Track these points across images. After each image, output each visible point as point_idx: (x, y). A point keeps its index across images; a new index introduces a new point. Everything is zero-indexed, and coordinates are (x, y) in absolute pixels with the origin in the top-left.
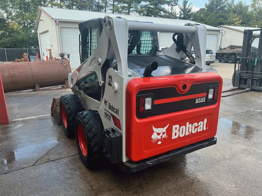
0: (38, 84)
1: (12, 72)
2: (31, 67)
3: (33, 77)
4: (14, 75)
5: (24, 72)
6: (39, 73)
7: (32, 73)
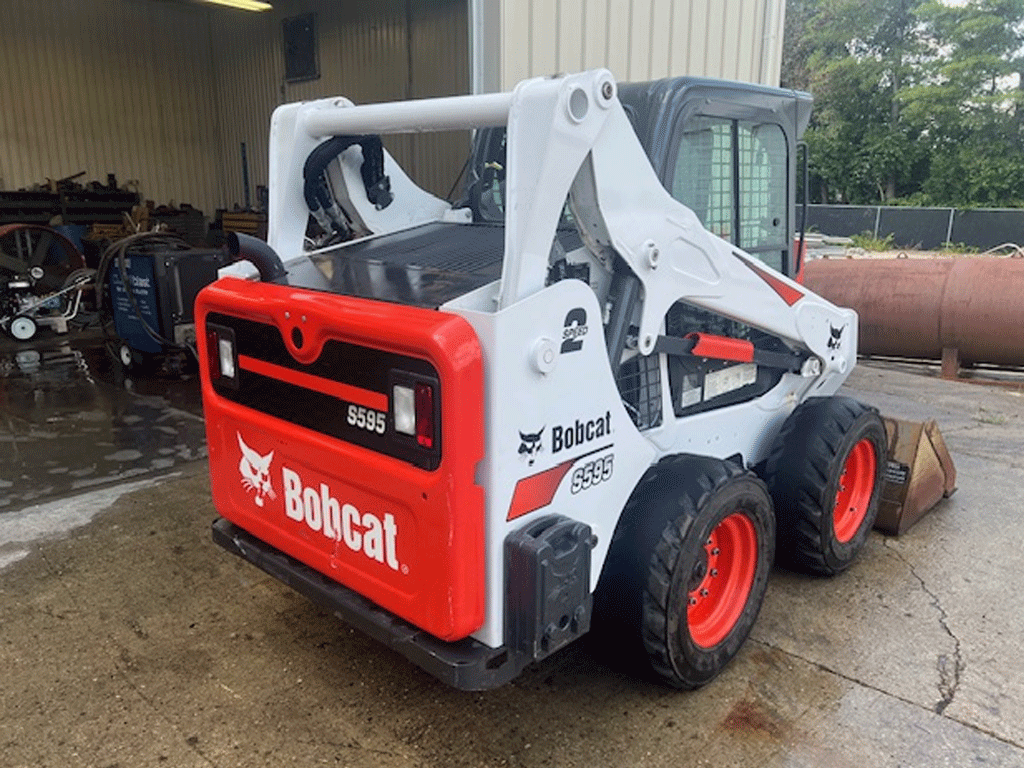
0: (956, 351)
1: (872, 291)
2: (946, 280)
3: (940, 317)
4: (875, 302)
5: (913, 295)
6: (968, 304)
7: (942, 301)
